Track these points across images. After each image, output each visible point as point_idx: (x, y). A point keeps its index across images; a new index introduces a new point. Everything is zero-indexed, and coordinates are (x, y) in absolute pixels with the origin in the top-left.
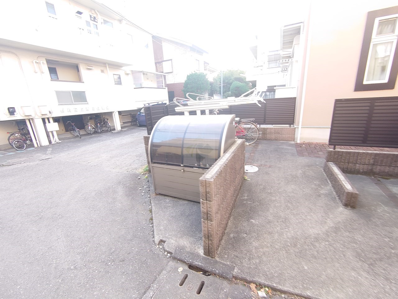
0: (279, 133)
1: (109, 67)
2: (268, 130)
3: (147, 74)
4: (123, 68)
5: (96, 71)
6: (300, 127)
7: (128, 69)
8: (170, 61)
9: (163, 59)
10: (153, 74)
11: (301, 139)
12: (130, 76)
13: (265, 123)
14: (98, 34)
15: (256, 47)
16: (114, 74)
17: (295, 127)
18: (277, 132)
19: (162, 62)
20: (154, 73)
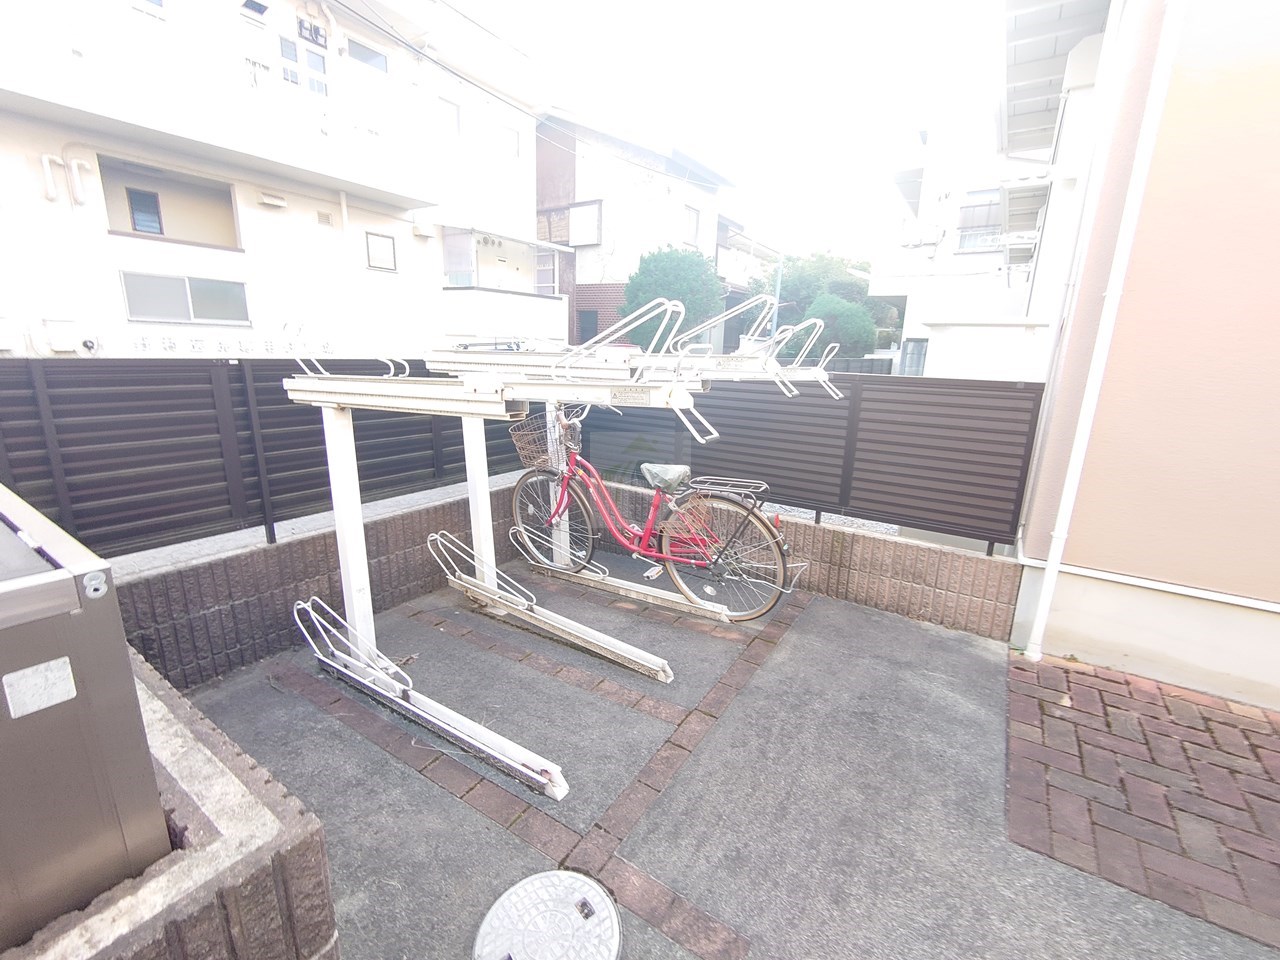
0: (918, 577)
1: (348, 206)
2: (858, 549)
3: (500, 244)
4: (408, 215)
5: (298, 218)
6: (1053, 564)
7: (426, 220)
8: (595, 207)
9: (574, 197)
10: (525, 247)
11: (1049, 636)
12: (435, 246)
13: (844, 504)
14: (324, 89)
15: (920, 173)
16: (367, 233)
17: (1022, 559)
18: (909, 567)
19: (568, 208)
20: (528, 244)
